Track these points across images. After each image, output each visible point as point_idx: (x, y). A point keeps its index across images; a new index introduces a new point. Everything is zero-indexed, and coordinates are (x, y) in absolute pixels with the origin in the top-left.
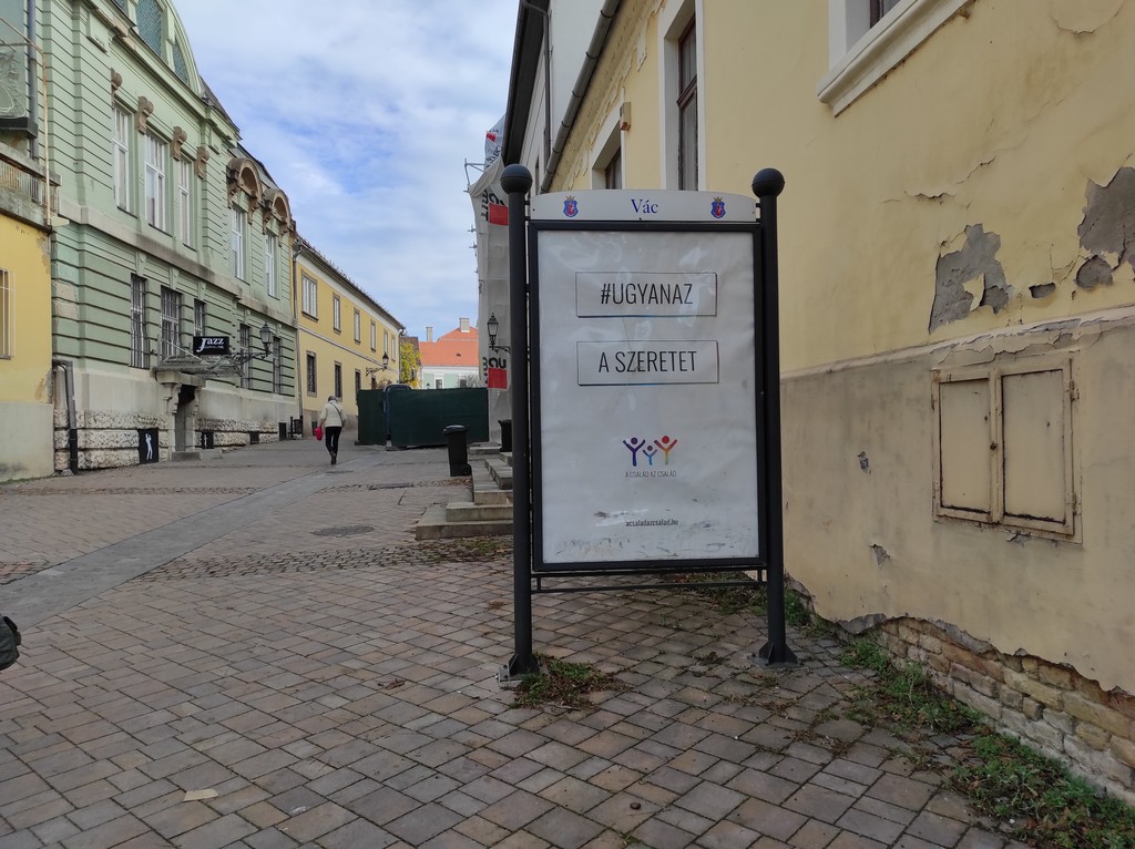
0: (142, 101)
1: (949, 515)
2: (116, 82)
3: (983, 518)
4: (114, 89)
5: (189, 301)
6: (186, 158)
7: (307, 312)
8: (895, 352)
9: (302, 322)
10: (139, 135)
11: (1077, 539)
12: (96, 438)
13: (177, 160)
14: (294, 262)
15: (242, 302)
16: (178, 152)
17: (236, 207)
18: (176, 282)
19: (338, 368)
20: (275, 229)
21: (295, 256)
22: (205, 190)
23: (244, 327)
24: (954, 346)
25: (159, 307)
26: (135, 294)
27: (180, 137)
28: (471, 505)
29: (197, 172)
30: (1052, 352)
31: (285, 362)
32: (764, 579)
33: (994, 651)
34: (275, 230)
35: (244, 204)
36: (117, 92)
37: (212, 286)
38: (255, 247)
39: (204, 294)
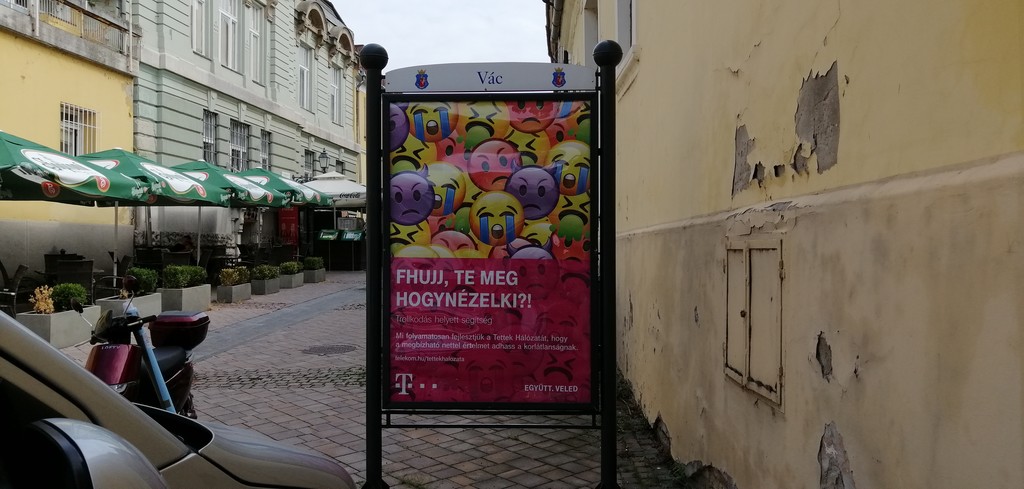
1: (728, 374)
3: (739, 379)
5: (256, 132)
6: (258, 6)
11: (782, 408)
13: (249, 7)
14: (358, 92)
15: (306, 130)
17: (303, 45)
18: (245, 116)
20: (340, 62)
21: (358, 86)
22: (273, 32)
23: (308, 153)
24: (735, 216)
25: (228, 137)
26: (207, 127)
29: (267, 17)
34: (340, 64)
35: (311, 42)
37: (276, 117)
38: (320, 80)
39: (270, 125)
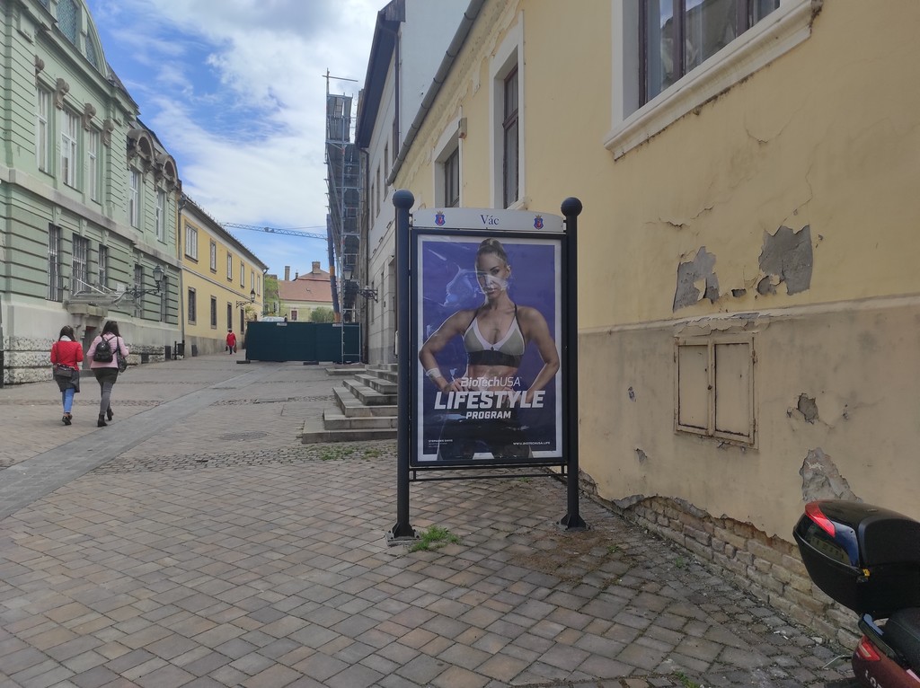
0: (60, 82)
1: (683, 431)
2: (39, 66)
3: (703, 432)
4: (37, 72)
5: (95, 246)
6: (94, 130)
7: (189, 254)
8: (652, 322)
9: (185, 263)
10: (57, 110)
11: (755, 446)
12: (19, 358)
13: (87, 131)
14: (179, 214)
15: (137, 246)
16: (88, 124)
17: (133, 169)
18: (85, 231)
19: (213, 301)
21: (180, 209)
22: (109, 155)
23: (138, 267)
24: (687, 322)
25: (71, 251)
26: (52, 241)
27: (90, 111)
28: (342, 417)
29: (103, 141)
30: (743, 332)
31: (171, 296)
32: (566, 472)
33: (709, 516)
34: (164, 188)
35: (139, 167)
36: (39, 75)
37: (114, 235)
38: (148, 202)
39: (107, 241)
